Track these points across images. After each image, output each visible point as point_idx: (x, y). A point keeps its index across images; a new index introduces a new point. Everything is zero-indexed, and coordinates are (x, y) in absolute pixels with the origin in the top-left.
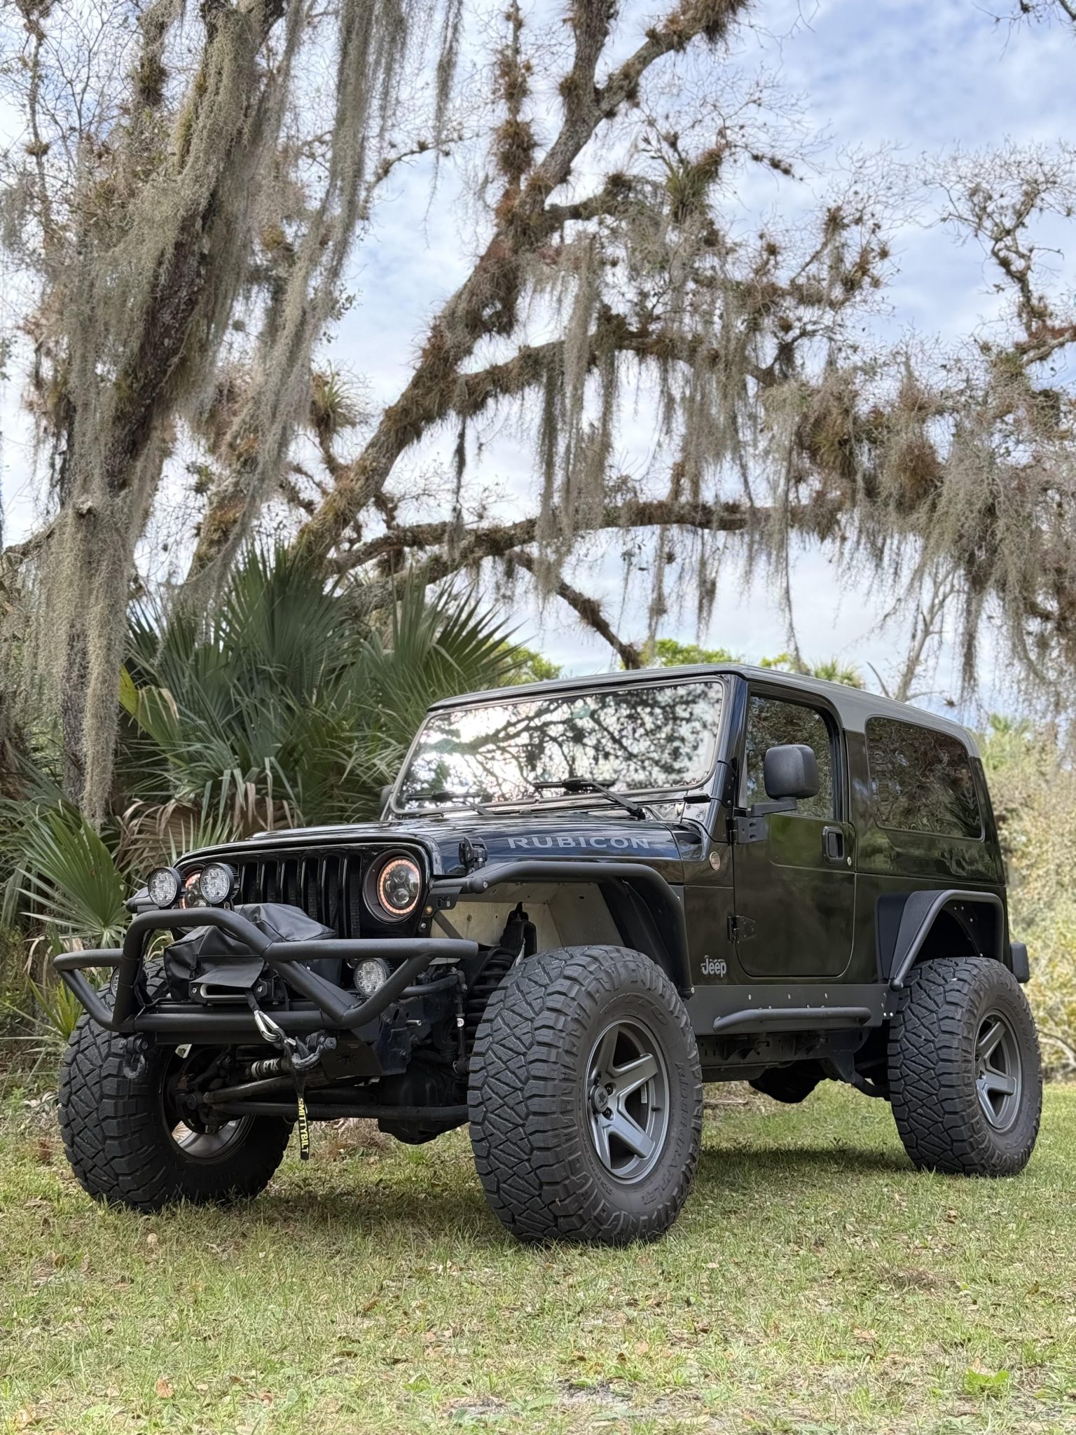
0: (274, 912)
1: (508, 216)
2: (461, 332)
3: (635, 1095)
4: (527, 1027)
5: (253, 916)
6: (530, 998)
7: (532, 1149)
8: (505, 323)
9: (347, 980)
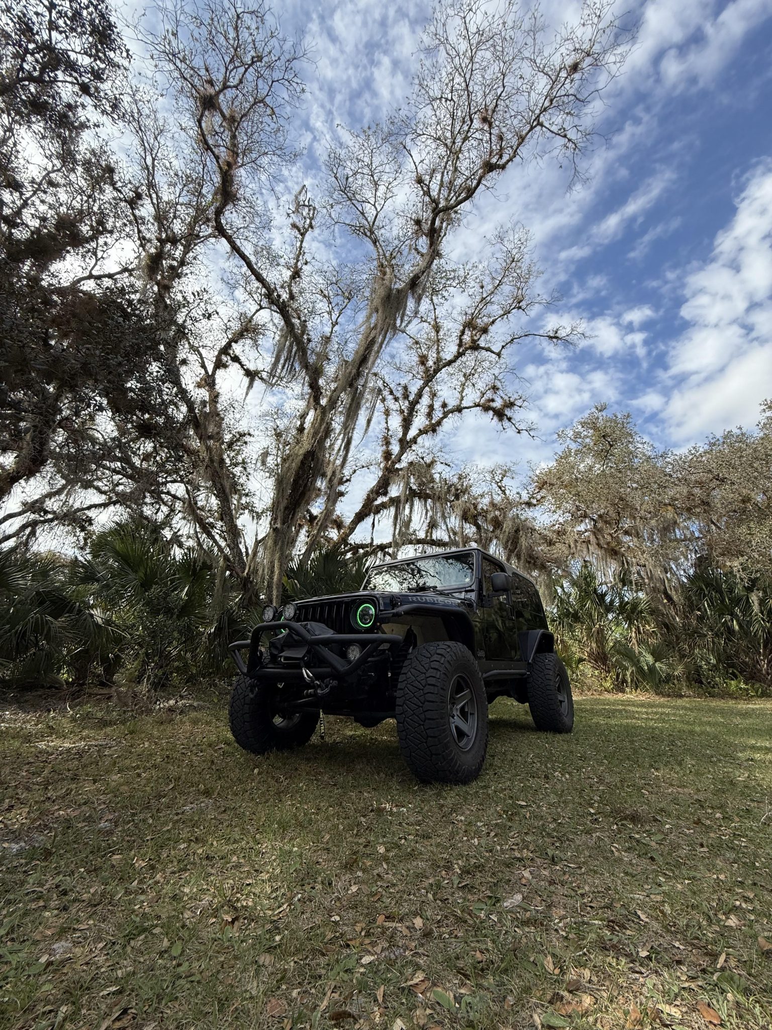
0: (312, 625)
1: (386, 469)
2: (375, 496)
3: (462, 709)
4: (423, 677)
5: (305, 627)
6: (423, 663)
7: (428, 737)
8: (385, 494)
9: (344, 655)
